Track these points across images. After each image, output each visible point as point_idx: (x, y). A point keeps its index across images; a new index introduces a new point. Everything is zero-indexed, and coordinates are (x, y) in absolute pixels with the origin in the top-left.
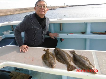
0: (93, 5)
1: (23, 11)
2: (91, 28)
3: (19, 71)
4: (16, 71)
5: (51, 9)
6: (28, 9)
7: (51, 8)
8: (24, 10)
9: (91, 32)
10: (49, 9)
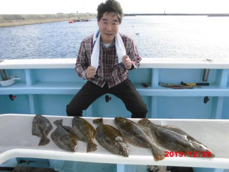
0: (165, 15)
1: (11, 22)
2: (159, 76)
3: (28, 163)
4: (21, 165)
5: (78, 21)
6: (25, 17)
7: (77, 19)
8: (14, 21)
9: (159, 84)
10: (75, 21)
